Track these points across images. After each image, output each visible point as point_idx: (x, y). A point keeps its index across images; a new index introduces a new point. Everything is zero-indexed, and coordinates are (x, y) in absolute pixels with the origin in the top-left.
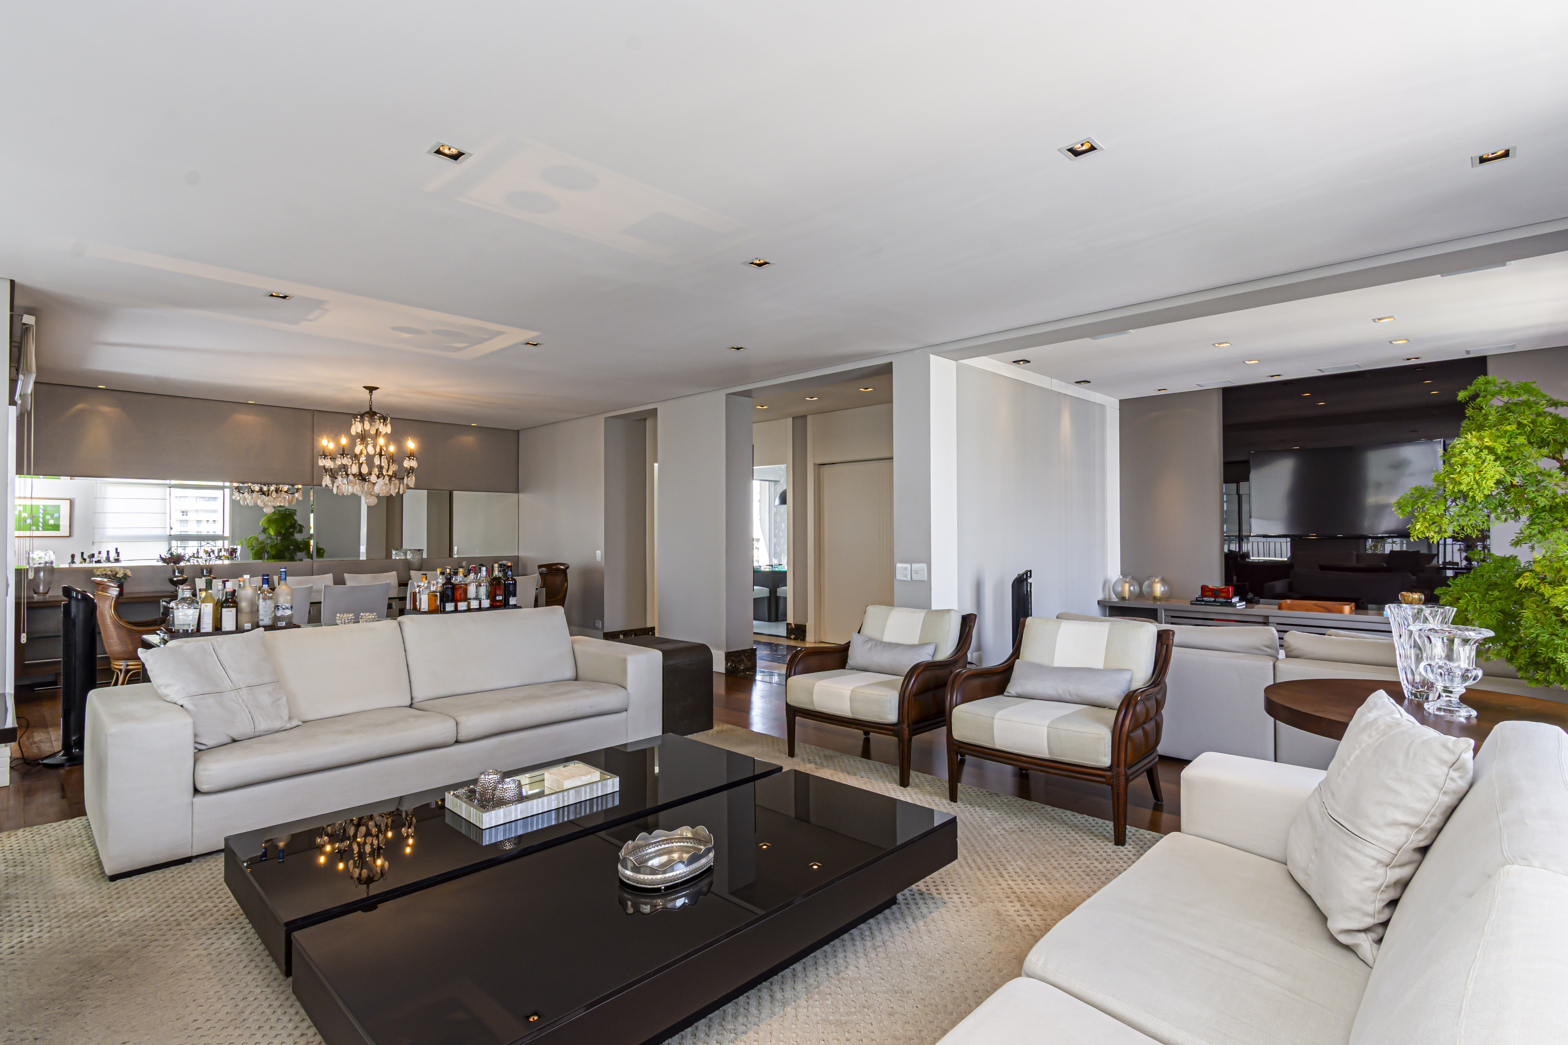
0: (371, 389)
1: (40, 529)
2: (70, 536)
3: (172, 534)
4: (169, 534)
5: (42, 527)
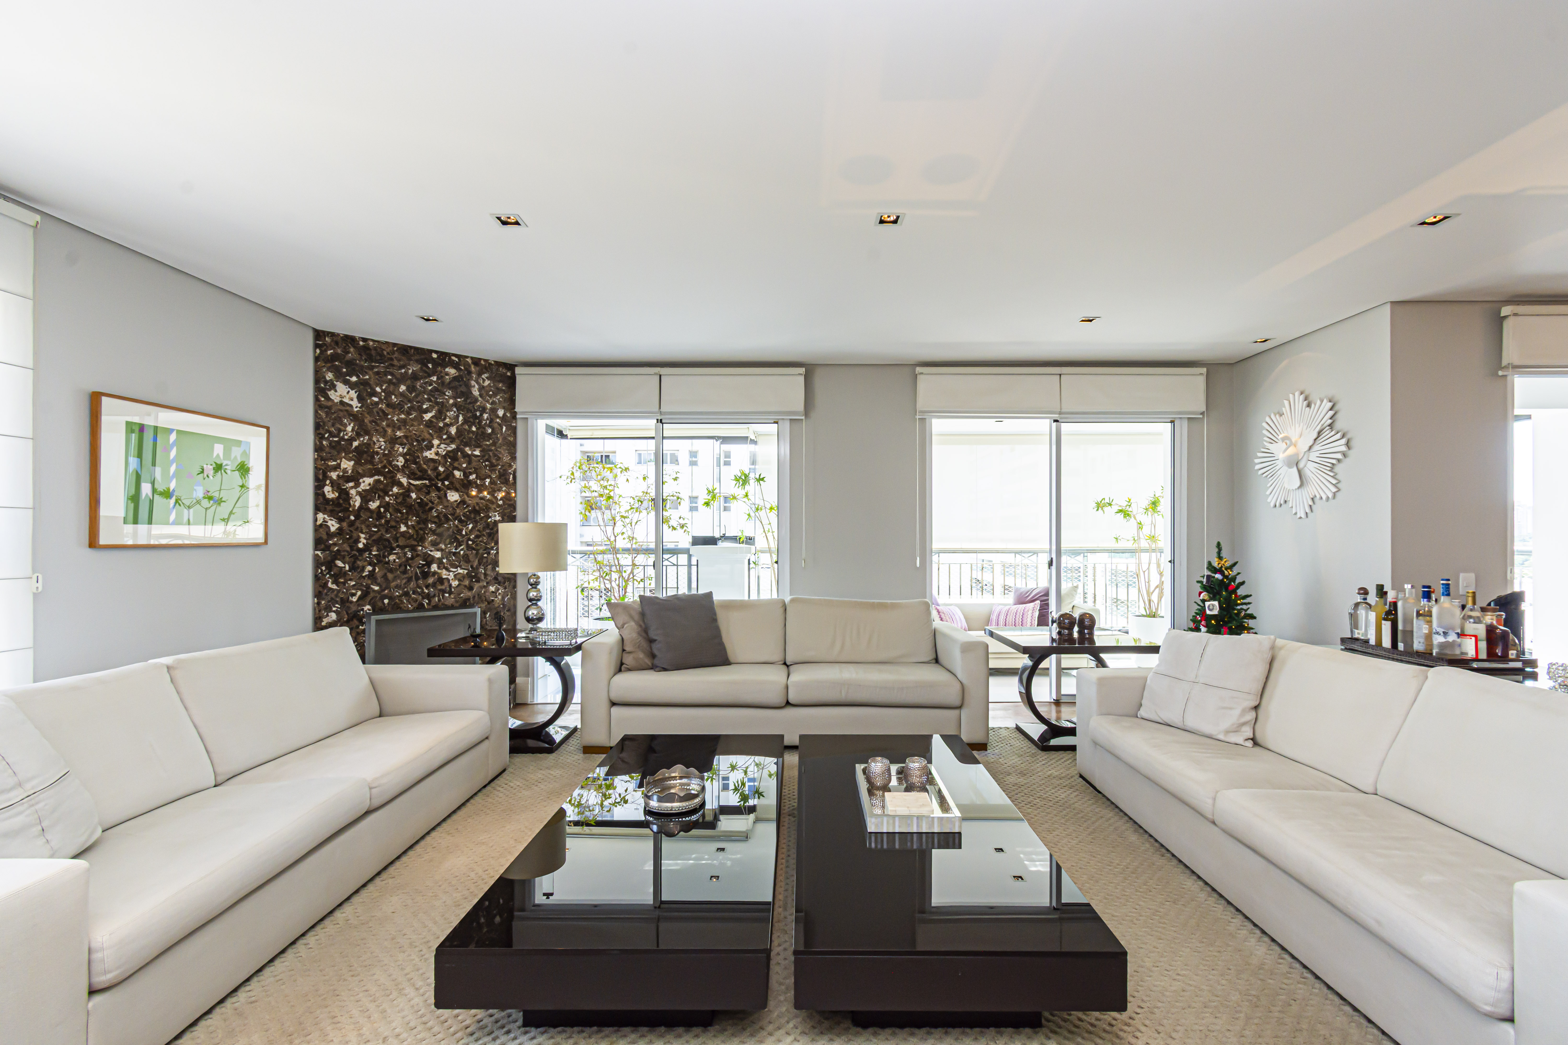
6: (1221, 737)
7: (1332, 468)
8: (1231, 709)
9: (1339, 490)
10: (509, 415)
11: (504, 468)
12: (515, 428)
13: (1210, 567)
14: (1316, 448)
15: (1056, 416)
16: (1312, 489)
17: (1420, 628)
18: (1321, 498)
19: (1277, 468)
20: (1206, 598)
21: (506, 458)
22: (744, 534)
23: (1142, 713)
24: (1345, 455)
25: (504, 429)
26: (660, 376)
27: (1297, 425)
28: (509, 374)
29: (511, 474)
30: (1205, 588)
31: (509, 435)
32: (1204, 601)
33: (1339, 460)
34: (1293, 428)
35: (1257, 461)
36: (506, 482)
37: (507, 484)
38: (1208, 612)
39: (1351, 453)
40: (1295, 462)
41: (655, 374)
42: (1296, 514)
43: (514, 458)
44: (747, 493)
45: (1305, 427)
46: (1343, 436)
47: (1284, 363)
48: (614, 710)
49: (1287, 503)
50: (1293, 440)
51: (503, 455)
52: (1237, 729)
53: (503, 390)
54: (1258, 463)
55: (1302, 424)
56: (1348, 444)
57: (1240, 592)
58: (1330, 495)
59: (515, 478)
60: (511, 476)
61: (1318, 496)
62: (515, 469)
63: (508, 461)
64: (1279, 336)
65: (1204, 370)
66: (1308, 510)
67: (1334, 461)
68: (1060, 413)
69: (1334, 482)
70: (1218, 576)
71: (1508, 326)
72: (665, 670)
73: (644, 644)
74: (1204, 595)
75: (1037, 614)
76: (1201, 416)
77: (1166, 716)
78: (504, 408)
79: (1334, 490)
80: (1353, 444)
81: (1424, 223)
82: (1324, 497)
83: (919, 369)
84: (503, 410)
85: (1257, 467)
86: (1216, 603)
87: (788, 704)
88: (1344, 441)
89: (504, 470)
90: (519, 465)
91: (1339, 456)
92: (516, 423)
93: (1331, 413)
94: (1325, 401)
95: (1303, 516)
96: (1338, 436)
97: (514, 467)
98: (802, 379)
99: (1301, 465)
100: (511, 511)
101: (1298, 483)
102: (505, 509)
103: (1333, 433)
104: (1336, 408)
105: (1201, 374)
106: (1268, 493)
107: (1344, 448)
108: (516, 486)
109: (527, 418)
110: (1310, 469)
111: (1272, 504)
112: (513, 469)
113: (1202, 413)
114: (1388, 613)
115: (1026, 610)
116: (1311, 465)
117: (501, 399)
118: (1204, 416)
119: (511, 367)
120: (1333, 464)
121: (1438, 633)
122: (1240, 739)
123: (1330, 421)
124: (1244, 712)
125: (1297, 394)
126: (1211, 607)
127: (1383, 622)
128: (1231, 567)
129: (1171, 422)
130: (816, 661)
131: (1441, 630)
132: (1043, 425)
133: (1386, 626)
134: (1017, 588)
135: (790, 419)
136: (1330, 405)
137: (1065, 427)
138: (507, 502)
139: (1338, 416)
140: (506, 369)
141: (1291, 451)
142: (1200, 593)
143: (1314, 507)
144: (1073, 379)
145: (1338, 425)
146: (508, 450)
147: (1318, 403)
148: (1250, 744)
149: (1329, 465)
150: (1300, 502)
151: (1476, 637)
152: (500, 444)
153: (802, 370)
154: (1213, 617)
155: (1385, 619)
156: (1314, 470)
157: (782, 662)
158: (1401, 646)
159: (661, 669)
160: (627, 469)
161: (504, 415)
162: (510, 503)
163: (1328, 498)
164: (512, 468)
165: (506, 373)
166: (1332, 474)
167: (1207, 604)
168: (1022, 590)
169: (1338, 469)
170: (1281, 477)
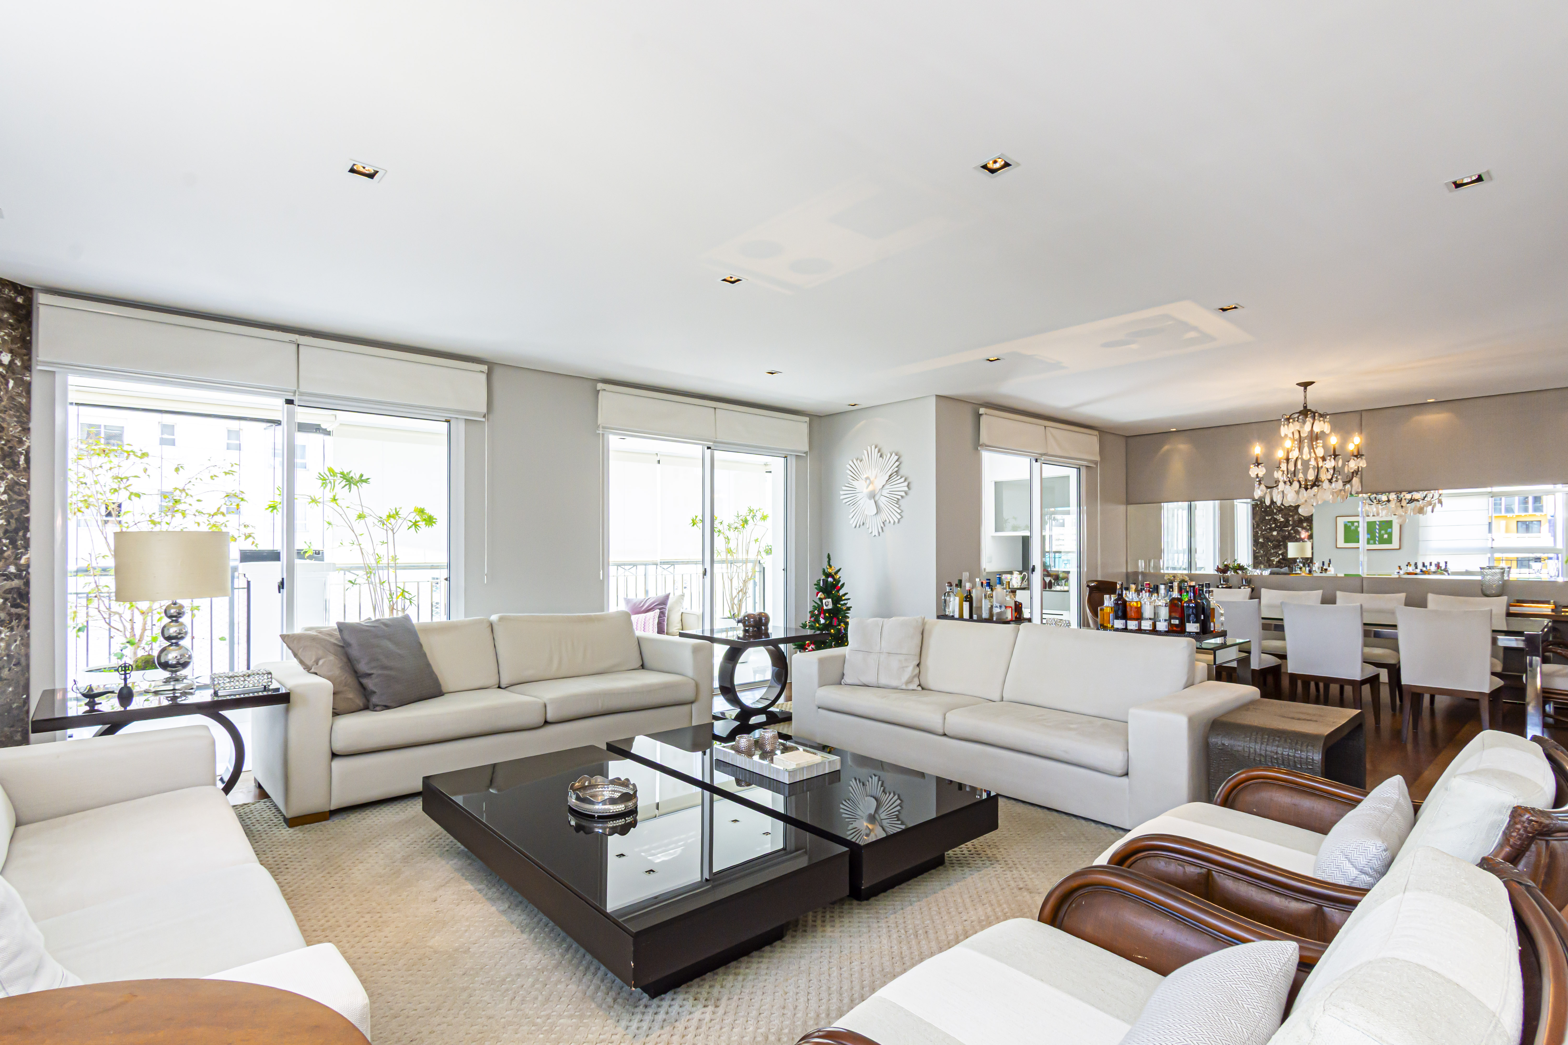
0: (1306, 385)
1: (1377, 542)
2: (1400, 549)
3: (1493, 546)
4: (1490, 546)
5: (1378, 541)
6: (904, 687)
7: (898, 502)
8: (907, 667)
9: (902, 517)
10: (19, 364)
11: (10, 445)
12: (30, 384)
13: (824, 573)
14: (887, 486)
15: (710, 444)
16: (883, 516)
17: (985, 605)
18: (890, 522)
19: (858, 499)
20: (823, 596)
21: (14, 430)
22: (311, 547)
23: (847, 679)
24: (906, 493)
25: (11, 383)
26: (298, 345)
27: (873, 469)
28: (20, 300)
29: (21, 453)
30: (821, 590)
31: (19, 395)
32: (821, 600)
33: (902, 497)
34: (870, 471)
35: (842, 493)
36: (14, 466)
37: (15, 469)
38: (825, 608)
39: (910, 492)
40: (872, 496)
41: (291, 342)
42: (872, 532)
43: (26, 430)
44: (334, 497)
45: (879, 471)
46: (905, 480)
47: (863, 423)
48: (337, 764)
49: (865, 524)
50: (871, 480)
51: (9, 424)
52: (909, 682)
53: (11, 325)
54: (843, 495)
55: (876, 469)
56: (908, 486)
57: (841, 592)
58: (896, 521)
59: (28, 460)
60: (23, 457)
61: (888, 521)
62: (29, 447)
63: (17, 435)
64: (864, 403)
65: (807, 419)
66: (880, 531)
67: (899, 497)
68: (715, 442)
69: (899, 511)
70: (830, 579)
71: (983, 420)
72: (387, 707)
73: (351, 680)
74: (820, 595)
75: (656, 621)
76: (805, 455)
77: (865, 680)
78: (11, 351)
79: (899, 517)
80: (912, 486)
81: (989, 360)
82: (892, 522)
83: (600, 386)
84: (10, 355)
85: (842, 497)
86: (830, 600)
87: (546, 723)
88: (906, 484)
89: (11, 448)
90: (36, 441)
91: (903, 494)
92: (31, 376)
93: (897, 463)
94: (894, 454)
95: (877, 534)
96: (903, 480)
97: (27, 444)
98: (483, 377)
99: (877, 498)
100: (22, 511)
101: (876, 512)
102: (11, 507)
103: (899, 477)
104: (900, 460)
105: (806, 422)
106: (850, 517)
107: (906, 489)
108: (29, 473)
109: (54, 372)
110: (883, 501)
111: (854, 525)
112: (25, 447)
113: (806, 453)
114: (966, 597)
115: (647, 619)
116: (883, 499)
117: (6, 338)
118: (807, 455)
119: (26, 291)
120: (898, 499)
121: (997, 607)
122: (911, 687)
123: (896, 469)
124: (914, 669)
125: (873, 447)
126: (827, 604)
127: (964, 603)
128: (836, 573)
129: (786, 457)
130: (530, 680)
131: (998, 605)
132: (696, 450)
133: (966, 605)
134: (629, 599)
135: (466, 419)
136: (896, 457)
137: (718, 454)
138: (16, 497)
139: (902, 466)
140: (15, 292)
141: (871, 488)
142: (817, 594)
143: (884, 528)
144: (726, 413)
145: (902, 472)
146: (18, 417)
147: (889, 455)
148: (920, 688)
149: (896, 499)
150: (874, 525)
151: (1011, 607)
152: (4, 407)
153: (485, 368)
154: (828, 611)
155: (966, 601)
156: (885, 503)
157: (497, 686)
158: (975, 617)
159: (384, 708)
160: (145, 455)
161: (12, 362)
162: (20, 498)
163: (894, 522)
164: (24, 445)
165: (16, 298)
166: (898, 506)
167: (824, 601)
168: (634, 601)
169: (902, 502)
170: (861, 506)
